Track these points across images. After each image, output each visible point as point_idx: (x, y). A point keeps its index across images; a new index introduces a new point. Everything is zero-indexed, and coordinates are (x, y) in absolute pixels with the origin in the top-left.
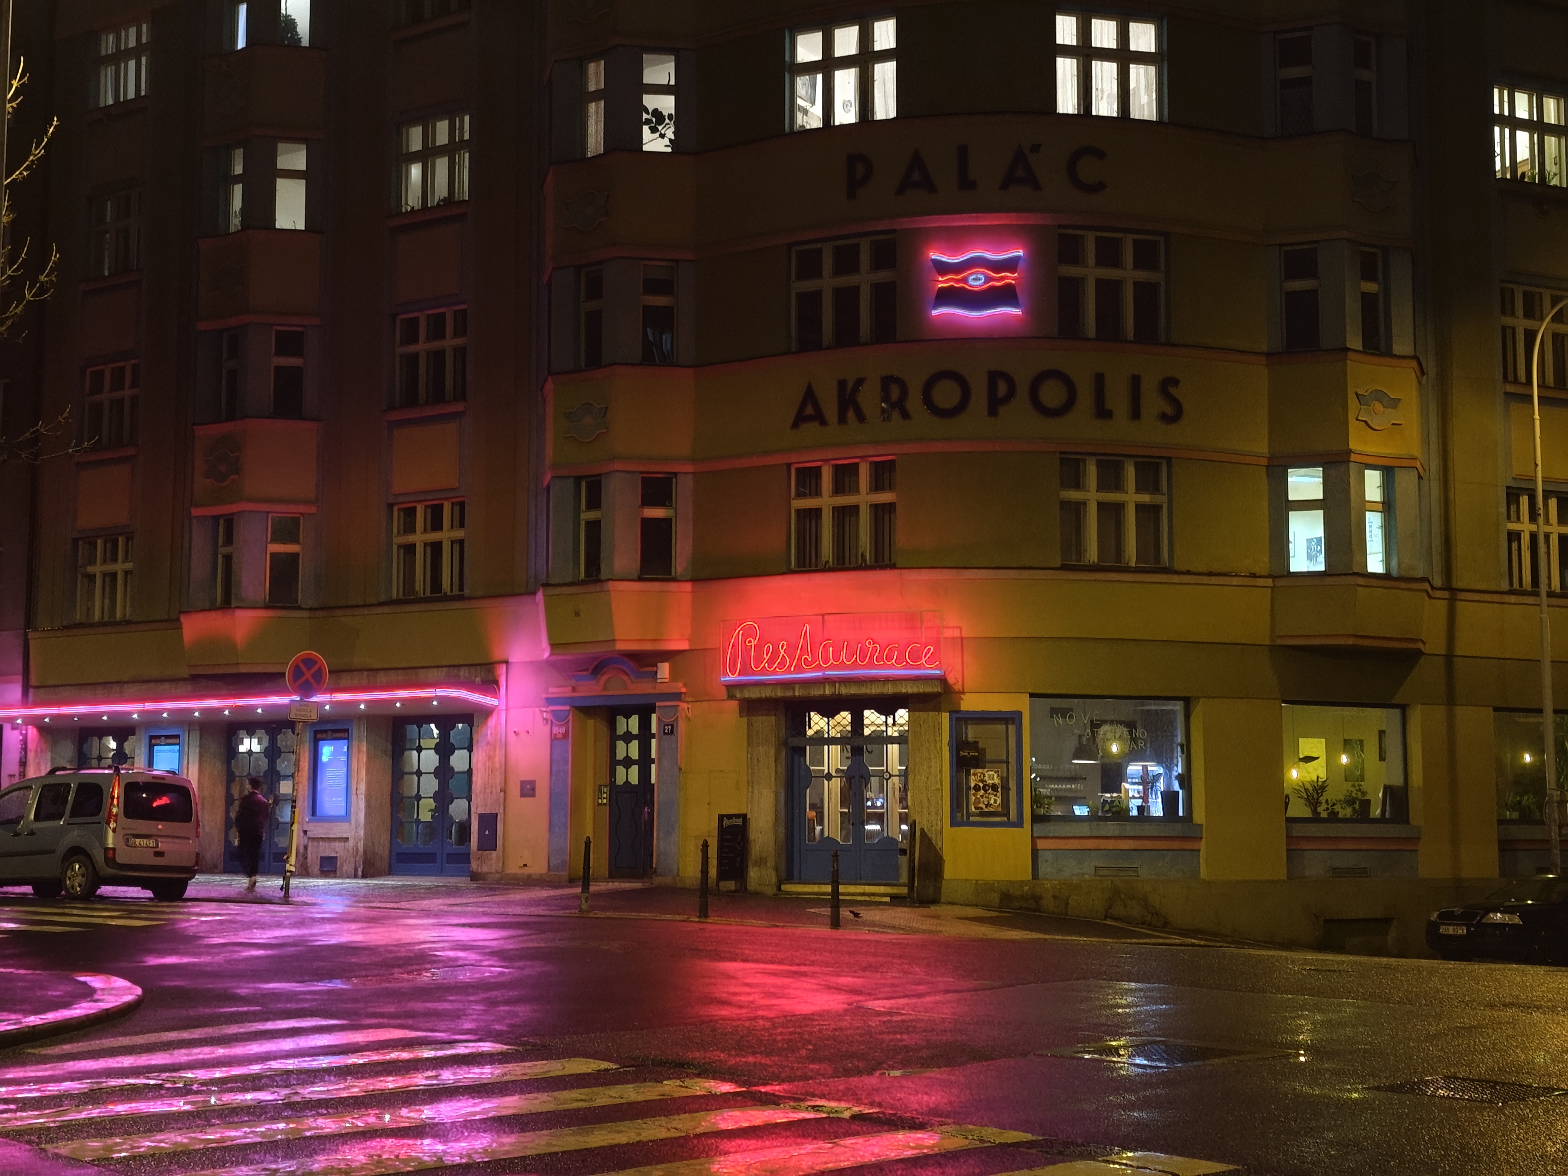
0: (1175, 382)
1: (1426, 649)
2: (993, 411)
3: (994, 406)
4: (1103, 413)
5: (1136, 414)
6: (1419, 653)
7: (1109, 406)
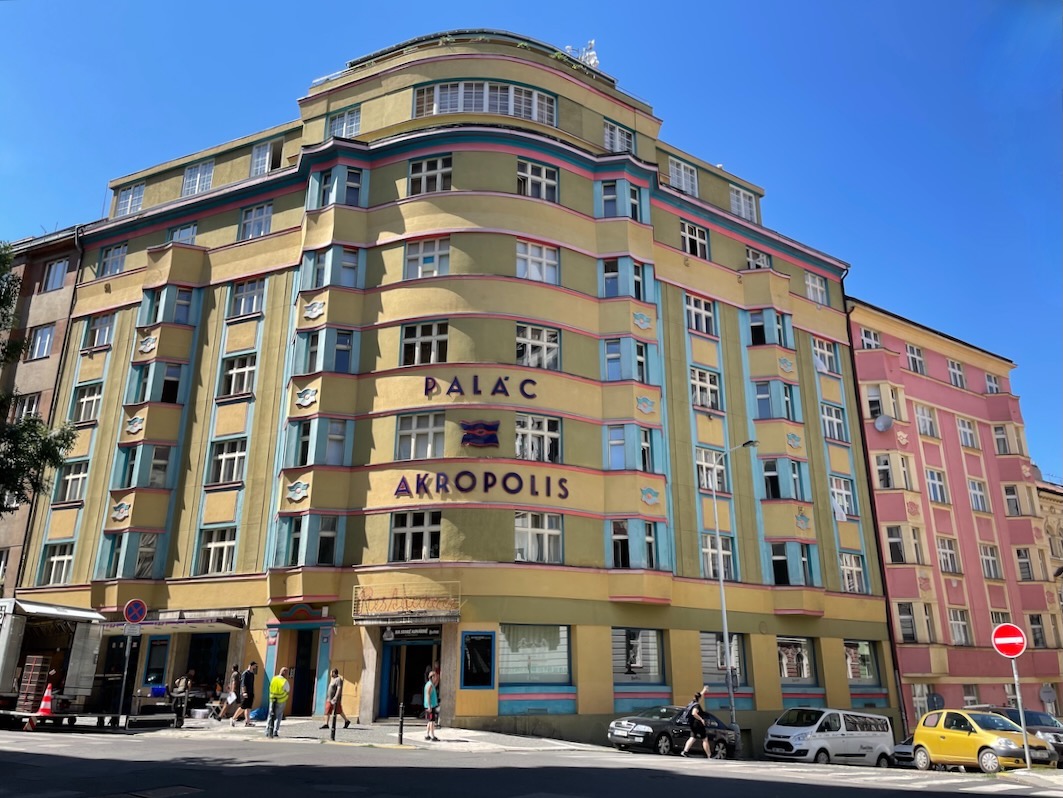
0: (565, 481)
1: (672, 604)
2: (486, 490)
3: (487, 487)
4: (534, 493)
5: (548, 494)
6: (669, 605)
7: (537, 489)
